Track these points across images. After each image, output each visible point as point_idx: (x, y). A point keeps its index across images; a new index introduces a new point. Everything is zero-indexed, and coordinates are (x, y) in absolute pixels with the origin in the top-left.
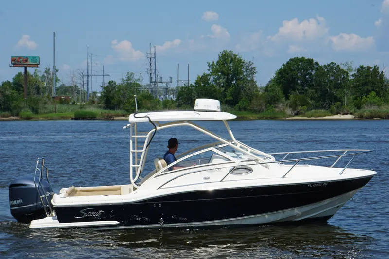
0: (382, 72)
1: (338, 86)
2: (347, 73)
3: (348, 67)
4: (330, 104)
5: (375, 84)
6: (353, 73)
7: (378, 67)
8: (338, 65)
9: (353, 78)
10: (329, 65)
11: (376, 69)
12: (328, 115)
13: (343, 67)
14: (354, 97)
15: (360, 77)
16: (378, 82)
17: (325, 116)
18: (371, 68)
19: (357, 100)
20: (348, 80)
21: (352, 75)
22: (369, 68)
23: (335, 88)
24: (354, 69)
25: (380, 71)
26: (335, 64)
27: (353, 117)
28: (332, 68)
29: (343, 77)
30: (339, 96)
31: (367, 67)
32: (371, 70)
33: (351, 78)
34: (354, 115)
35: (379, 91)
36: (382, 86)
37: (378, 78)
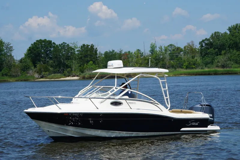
0: (96, 48)
1: (68, 58)
2: (74, 50)
3: (75, 45)
4: (64, 70)
5: (92, 56)
6: (78, 49)
7: (94, 45)
8: (68, 44)
9: (78, 53)
10: (62, 44)
11: (92, 46)
12: (63, 78)
13: (71, 45)
14: (79, 65)
15: (82, 52)
16: (94, 55)
17: (61, 78)
18: (90, 45)
19: (81, 67)
20: (75, 54)
21: (78, 51)
22: (88, 46)
23: (66, 59)
24: (79, 47)
25: (95, 48)
26: (66, 43)
27: (79, 78)
28: (64, 46)
29: (71, 52)
30: (69, 65)
31: (87, 45)
32: (89, 47)
33: (76, 53)
34: (79, 77)
35: (95, 61)
36: (97, 57)
37: (94, 52)
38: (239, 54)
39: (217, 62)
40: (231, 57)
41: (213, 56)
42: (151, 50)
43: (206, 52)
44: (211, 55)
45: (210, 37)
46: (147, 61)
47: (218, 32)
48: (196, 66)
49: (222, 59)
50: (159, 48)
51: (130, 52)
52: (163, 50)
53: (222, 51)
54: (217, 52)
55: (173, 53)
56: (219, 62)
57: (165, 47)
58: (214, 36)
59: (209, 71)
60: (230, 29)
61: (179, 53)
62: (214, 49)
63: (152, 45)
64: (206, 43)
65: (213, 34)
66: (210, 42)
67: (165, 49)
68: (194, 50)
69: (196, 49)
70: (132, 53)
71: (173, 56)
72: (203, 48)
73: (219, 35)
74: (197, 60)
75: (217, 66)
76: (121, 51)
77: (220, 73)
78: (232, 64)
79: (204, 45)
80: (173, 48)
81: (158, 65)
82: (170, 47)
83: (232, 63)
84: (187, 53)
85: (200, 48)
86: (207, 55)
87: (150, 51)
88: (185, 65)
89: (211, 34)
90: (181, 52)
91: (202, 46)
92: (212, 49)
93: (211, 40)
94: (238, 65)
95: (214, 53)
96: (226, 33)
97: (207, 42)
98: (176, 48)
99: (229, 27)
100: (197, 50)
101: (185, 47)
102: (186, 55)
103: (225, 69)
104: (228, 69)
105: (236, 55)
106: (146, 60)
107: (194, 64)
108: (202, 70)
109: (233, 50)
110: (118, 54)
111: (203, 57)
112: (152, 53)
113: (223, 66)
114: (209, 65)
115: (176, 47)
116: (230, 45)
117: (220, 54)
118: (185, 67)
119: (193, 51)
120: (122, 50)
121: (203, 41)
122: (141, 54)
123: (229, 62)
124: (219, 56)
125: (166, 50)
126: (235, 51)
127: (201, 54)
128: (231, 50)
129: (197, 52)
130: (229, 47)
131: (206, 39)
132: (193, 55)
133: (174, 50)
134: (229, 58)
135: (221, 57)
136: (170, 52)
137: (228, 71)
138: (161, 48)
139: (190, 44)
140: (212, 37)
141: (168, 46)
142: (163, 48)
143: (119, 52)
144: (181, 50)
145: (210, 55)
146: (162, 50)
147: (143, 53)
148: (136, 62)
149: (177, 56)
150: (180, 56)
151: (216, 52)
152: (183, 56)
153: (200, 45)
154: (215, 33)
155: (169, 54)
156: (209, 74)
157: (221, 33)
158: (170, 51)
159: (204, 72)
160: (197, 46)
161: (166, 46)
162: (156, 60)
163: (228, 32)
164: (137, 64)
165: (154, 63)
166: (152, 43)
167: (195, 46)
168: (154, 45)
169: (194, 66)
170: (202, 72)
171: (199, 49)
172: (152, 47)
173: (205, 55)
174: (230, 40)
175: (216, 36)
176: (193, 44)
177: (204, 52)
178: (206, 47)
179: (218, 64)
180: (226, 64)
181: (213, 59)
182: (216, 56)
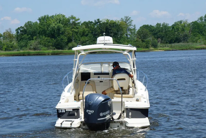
38: (47, 39)
39: (30, 46)
40: (41, 42)
41: (27, 41)
45: (24, 26)
47: (30, 22)
48: (13, 48)
49: (34, 43)
53: (34, 37)
54: (30, 38)
56: (31, 45)
58: (27, 24)
59: (24, 53)
60: (40, 20)
62: (28, 35)
64: (21, 30)
65: (26, 23)
66: (25, 29)
68: (11, 36)
72: (19, 34)
73: (32, 24)
74: (13, 44)
75: (30, 49)
77: (32, 54)
78: (42, 47)
79: (19, 32)
83: (42, 46)
84: (6, 38)
85: (16, 34)
86: (22, 40)
88: (4, 48)
89: (25, 23)
91: (18, 33)
92: (26, 35)
93: (25, 28)
94: (47, 48)
96: (36, 22)
97: (22, 29)
99: (39, 18)
100: (14, 36)
101: (4, 33)
102: (5, 39)
103: (36, 51)
104: (38, 51)
105: (45, 40)
107: (12, 47)
108: (18, 52)
109: (42, 36)
111: (19, 41)
113: (35, 49)
114: (23, 48)
116: (40, 32)
117: (32, 39)
118: (4, 50)
119: (11, 37)
121: (19, 29)
123: (39, 46)
124: (31, 40)
126: (44, 37)
127: (17, 39)
128: (41, 36)
129: (14, 38)
130: (39, 33)
131: (21, 27)
132: (11, 40)
134: (39, 42)
135: (33, 41)
137: (39, 52)
139: (9, 31)
140: (26, 25)
144: (1, 36)
145: (24, 40)
152: (2, 40)
153: (16, 32)
154: (28, 22)
156: (24, 55)
157: (33, 22)
159: (20, 53)
163: (39, 22)
167: (12, 32)
169: (11, 49)
171: (15, 35)
173: (20, 40)
174: (40, 28)
175: (29, 24)
177: (20, 38)
178: (21, 34)
179: (31, 47)
180: (37, 47)
181: (27, 43)
182: (29, 41)
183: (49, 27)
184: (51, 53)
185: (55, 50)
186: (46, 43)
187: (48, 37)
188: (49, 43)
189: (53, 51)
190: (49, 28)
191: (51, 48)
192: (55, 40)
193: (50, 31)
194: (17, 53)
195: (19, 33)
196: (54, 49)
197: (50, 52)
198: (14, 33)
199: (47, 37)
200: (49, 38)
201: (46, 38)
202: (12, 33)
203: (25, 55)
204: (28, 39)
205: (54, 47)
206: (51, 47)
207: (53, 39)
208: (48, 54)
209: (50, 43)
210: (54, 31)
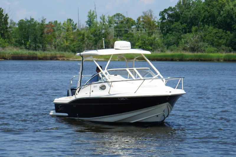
0: (7, 15)
7: (3, 10)
11: (1, 11)
16: (2, 24)
35: (3, 33)
36: (7, 28)
37: (3, 20)
38: (216, 33)
39: (185, 43)
40: (205, 36)
41: (180, 34)
42: (89, 21)
43: (169, 28)
44: (176, 31)
45: (176, 6)
46: (82, 37)
48: (153, 46)
49: (192, 39)
50: (101, 18)
51: (56, 22)
52: (107, 21)
53: (193, 27)
54: (185, 28)
55: (121, 27)
56: (187, 42)
57: (109, 17)
59: (172, 56)
61: (130, 27)
62: (182, 23)
63: (90, 13)
64: (170, 15)
65: (180, 2)
67: (109, 20)
68: (152, 24)
69: (155, 21)
70: (60, 24)
71: (120, 31)
72: (165, 21)
73: (190, 4)
74: (155, 38)
75: (184, 49)
76: (44, 20)
77: (188, 59)
78: (206, 47)
80: (121, 18)
81: (98, 43)
82: (117, 18)
83: (206, 44)
84: (141, 28)
85: (160, 21)
86: (170, 32)
87: (87, 22)
88: (137, 46)
90: (132, 26)
91: (163, 18)
92: (178, 23)
93: (178, 10)
94: (215, 49)
95: (180, 30)
97: (170, 13)
98: (125, 20)
100: (157, 24)
101: (139, 19)
102: (139, 29)
103: (196, 54)
104: (199, 54)
105: (212, 34)
106: (80, 35)
107: (151, 45)
108: (162, 54)
109: (209, 25)
110: (39, 24)
111: (165, 34)
112: (90, 25)
113: (193, 50)
114: (172, 47)
115: (126, 17)
116: (204, 18)
117: (190, 32)
119: (150, 25)
120: (44, 18)
121: (165, 11)
122: (73, 25)
123: (201, 44)
124: (188, 34)
125: (110, 22)
126: (211, 28)
127: (162, 31)
128: (206, 26)
129: (156, 27)
130: (202, 21)
131: (170, 8)
132: (151, 31)
133: (122, 22)
134: (202, 37)
135: (191, 35)
136: (116, 25)
137: (200, 56)
138: (103, 18)
140: (179, 5)
141: (115, 16)
142: (107, 19)
143: (41, 22)
144: (133, 23)
146: (104, 22)
147: (76, 25)
148: (64, 38)
149: (126, 32)
150: (131, 31)
151: (183, 27)
152: (134, 32)
153: (160, 17)
155: (116, 27)
156: (172, 59)
158: (117, 23)
159: (165, 56)
160: (157, 18)
161: (111, 16)
162: (95, 36)
164: (67, 40)
165: (91, 40)
166: (91, 11)
167: (153, 17)
168: (93, 14)
169: (150, 48)
170: (162, 56)
171: (159, 23)
172: (89, 17)
173: (167, 32)
174: (204, 12)
175: (185, 4)
176: (151, 15)
177: (167, 28)
178: (169, 20)
179: (186, 45)
180: (198, 45)
181: (179, 38)
182: (183, 34)
183: (222, 10)
184: (222, 58)
185: (232, 54)
186: (215, 39)
187: (219, 28)
188: (220, 39)
189: (227, 54)
190: (222, 12)
191: (223, 50)
192: (232, 35)
193: (224, 17)
194: (159, 56)
195: (165, 19)
196: (230, 51)
197: (221, 56)
198: (156, 20)
199: (217, 29)
200: (221, 30)
201: (215, 31)
202: (154, 19)
203: (174, 60)
204: (182, 30)
205: (230, 48)
206: (223, 47)
207: (227, 32)
208: (218, 60)
209: (222, 40)
210: (232, 17)
